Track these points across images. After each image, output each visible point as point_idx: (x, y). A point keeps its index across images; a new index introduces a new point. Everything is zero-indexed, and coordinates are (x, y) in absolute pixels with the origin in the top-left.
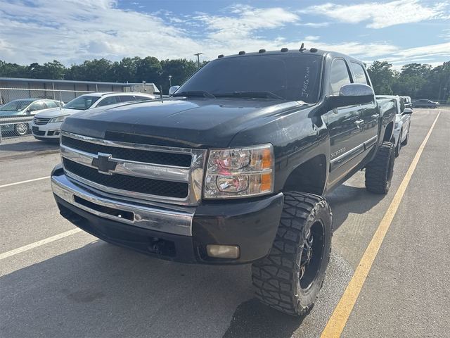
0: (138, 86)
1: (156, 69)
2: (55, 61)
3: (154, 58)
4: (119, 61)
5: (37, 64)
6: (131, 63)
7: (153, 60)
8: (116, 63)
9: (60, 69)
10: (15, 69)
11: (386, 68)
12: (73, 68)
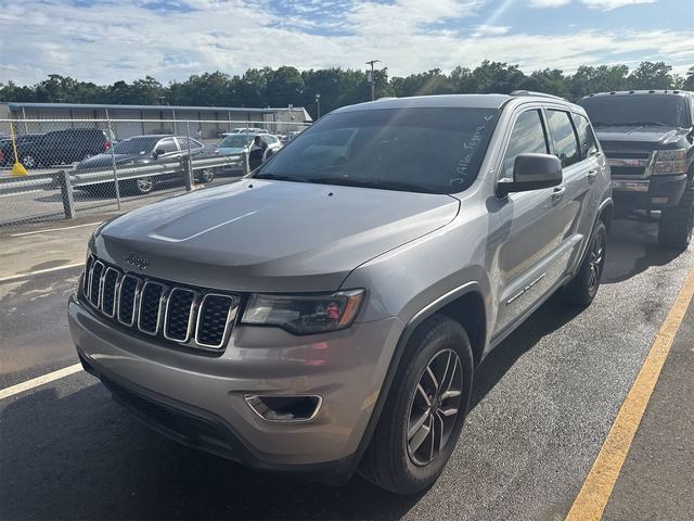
0: (283, 112)
1: (296, 85)
2: (148, 78)
3: (292, 69)
4: (241, 74)
5: (122, 82)
6: (258, 76)
7: (292, 71)
8: (236, 78)
9: (155, 88)
10: (93, 92)
11: (662, 74)
12: (174, 87)
